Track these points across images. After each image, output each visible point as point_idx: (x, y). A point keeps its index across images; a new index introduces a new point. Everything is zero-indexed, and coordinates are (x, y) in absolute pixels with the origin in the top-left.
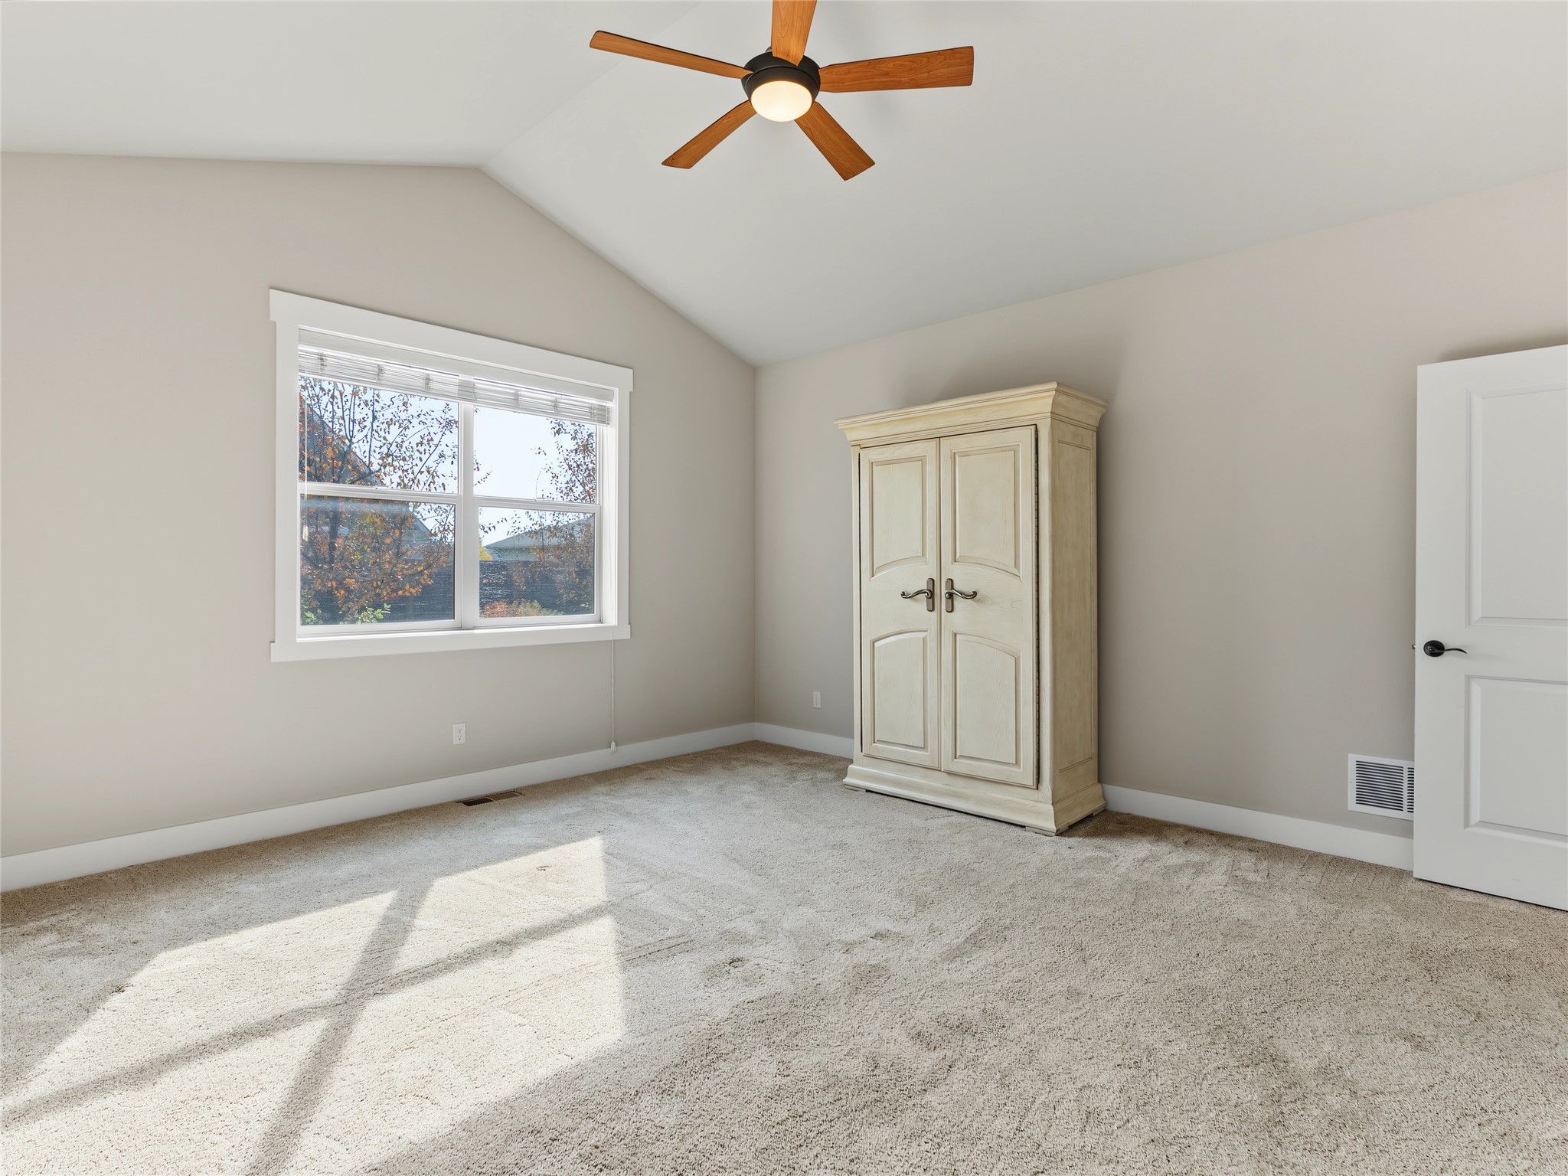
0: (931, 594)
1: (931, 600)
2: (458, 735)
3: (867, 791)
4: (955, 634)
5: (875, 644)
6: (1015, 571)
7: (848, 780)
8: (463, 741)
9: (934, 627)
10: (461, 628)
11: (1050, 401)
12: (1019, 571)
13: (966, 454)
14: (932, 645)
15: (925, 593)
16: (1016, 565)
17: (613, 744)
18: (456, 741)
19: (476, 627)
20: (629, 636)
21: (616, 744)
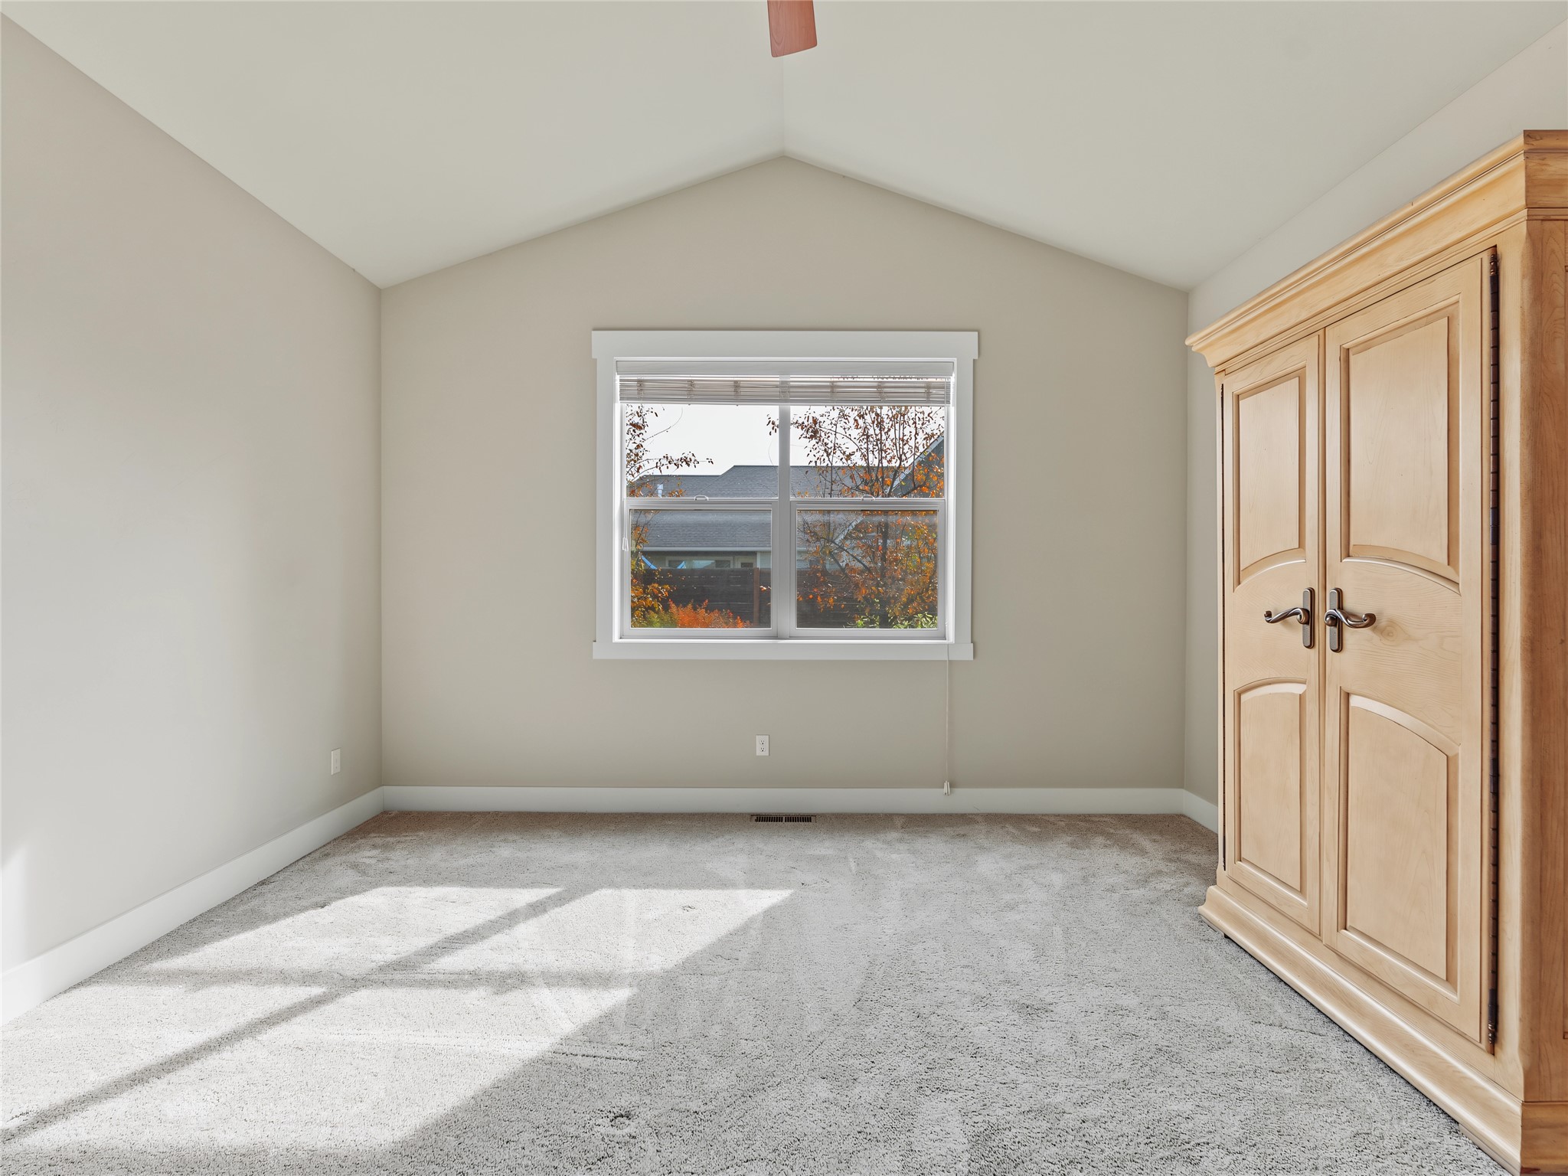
0: (1309, 617)
1: (1308, 627)
2: (761, 747)
3: (1226, 937)
4: (1348, 695)
5: (1244, 697)
6: (1448, 572)
7: (1202, 909)
8: (766, 753)
9: (1313, 676)
10: (776, 637)
11: (1520, 182)
12: (1457, 572)
13: (1366, 345)
14: (1312, 708)
15: (1297, 614)
16: (1452, 558)
17: (945, 784)
18: (759, 753)
19: (791, 638)
20: (971, 658)
21: (952, 786)
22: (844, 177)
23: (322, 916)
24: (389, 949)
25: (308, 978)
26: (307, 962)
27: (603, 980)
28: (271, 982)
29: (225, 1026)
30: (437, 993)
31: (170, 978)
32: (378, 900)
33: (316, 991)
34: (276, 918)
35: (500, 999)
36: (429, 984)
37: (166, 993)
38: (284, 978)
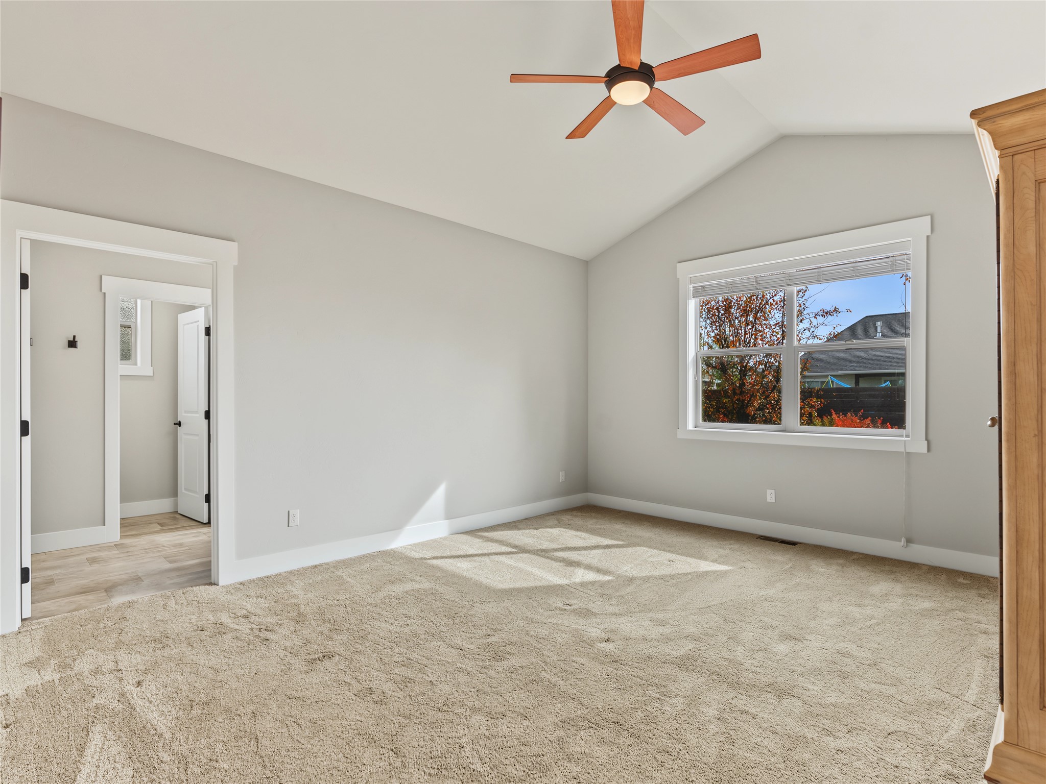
2: (770, 497)
8: (773, 501)
10: (785, 431)
17: (903, 540)
18: (769, 500)
19: (794, 432)
20: (925, 451)
21: (909, 541)
22: (824, 136)
23: (536, 532)
24: (546, 545)
25: (515, 547)
26: (517, 543)
27: (606, 572)
28: (504, 545)
29: (485, 551)
30: (549, 561)
31: (482, 537)
32: (555, 531)
33: (514, 550)
34: (521, 529)
35: (566, 568)
36: (548, 558)
37: (478, 540)
38: (508, 545)
